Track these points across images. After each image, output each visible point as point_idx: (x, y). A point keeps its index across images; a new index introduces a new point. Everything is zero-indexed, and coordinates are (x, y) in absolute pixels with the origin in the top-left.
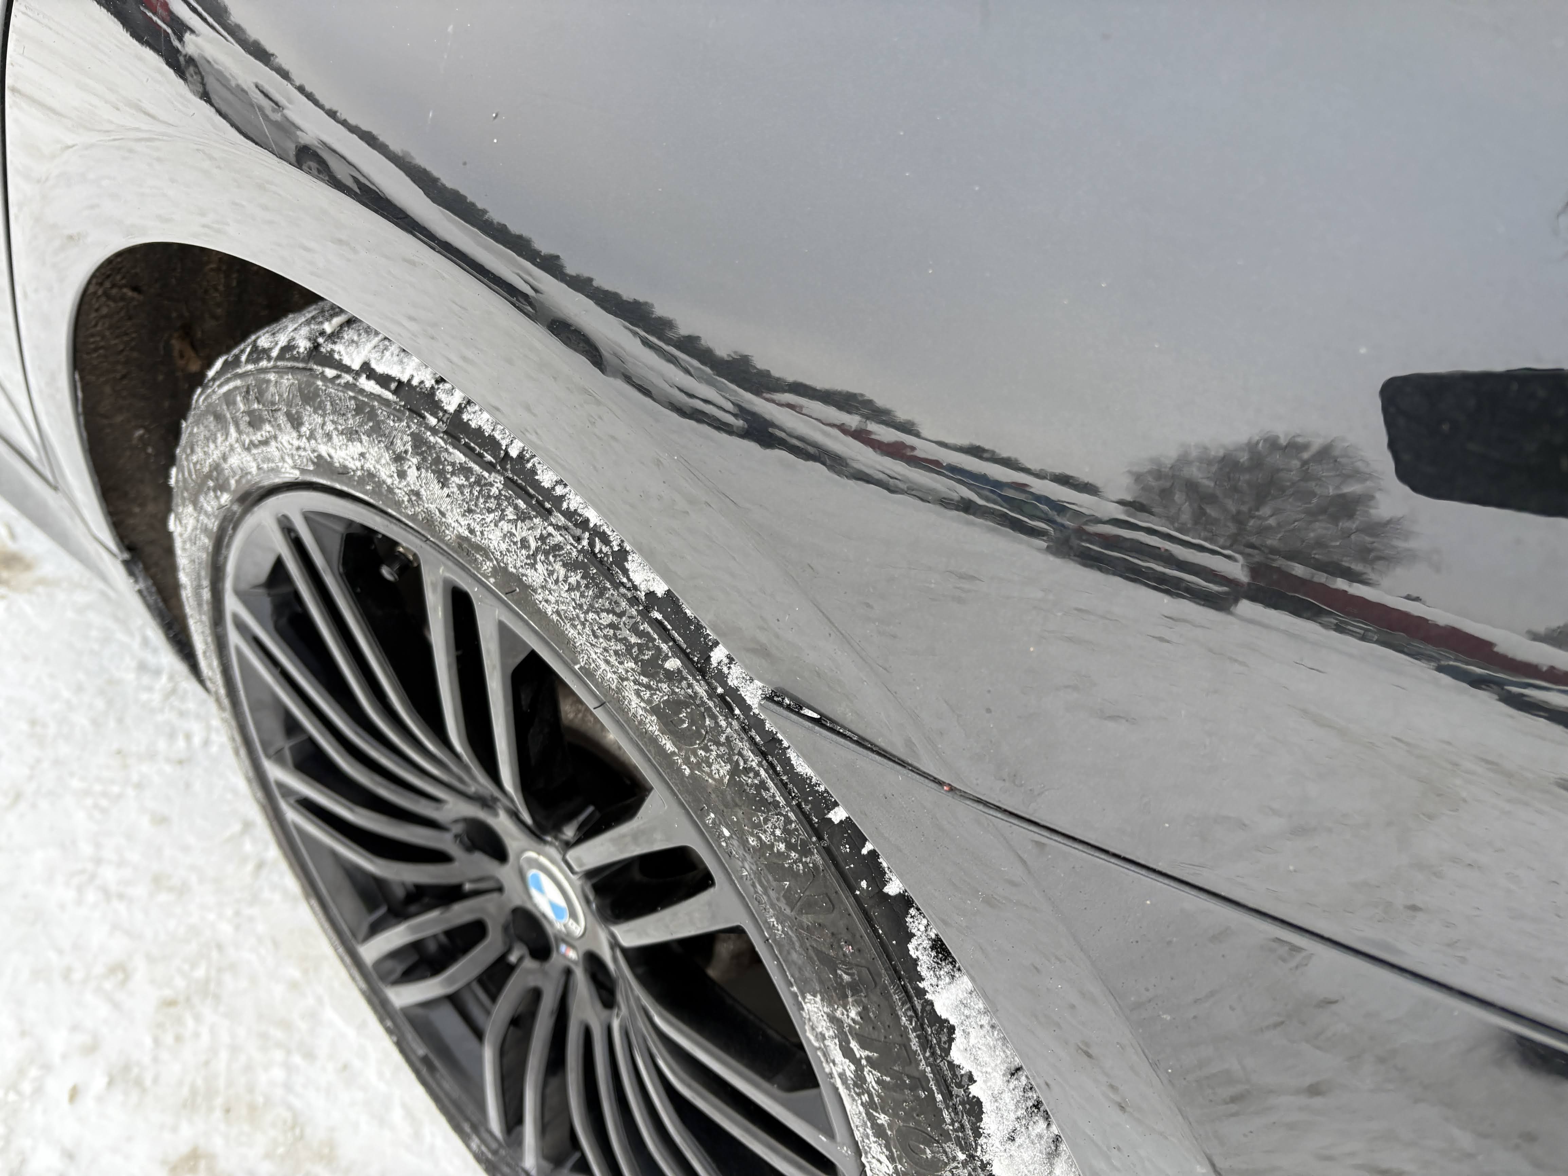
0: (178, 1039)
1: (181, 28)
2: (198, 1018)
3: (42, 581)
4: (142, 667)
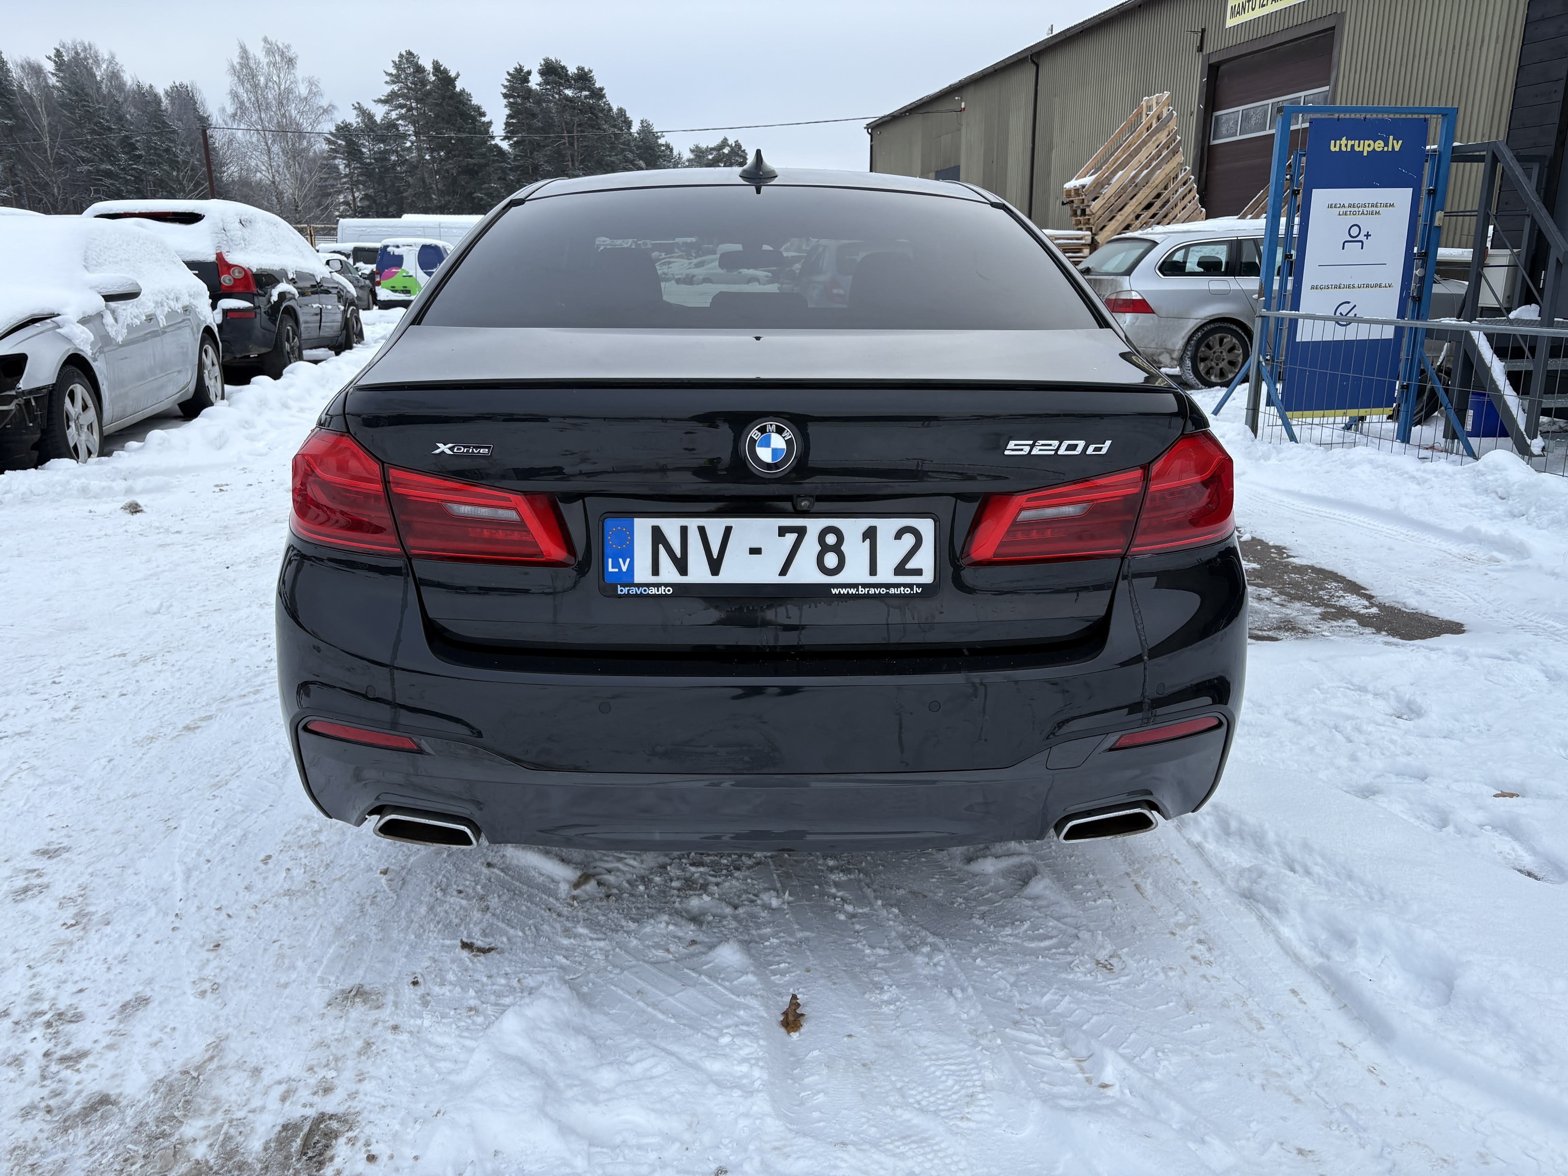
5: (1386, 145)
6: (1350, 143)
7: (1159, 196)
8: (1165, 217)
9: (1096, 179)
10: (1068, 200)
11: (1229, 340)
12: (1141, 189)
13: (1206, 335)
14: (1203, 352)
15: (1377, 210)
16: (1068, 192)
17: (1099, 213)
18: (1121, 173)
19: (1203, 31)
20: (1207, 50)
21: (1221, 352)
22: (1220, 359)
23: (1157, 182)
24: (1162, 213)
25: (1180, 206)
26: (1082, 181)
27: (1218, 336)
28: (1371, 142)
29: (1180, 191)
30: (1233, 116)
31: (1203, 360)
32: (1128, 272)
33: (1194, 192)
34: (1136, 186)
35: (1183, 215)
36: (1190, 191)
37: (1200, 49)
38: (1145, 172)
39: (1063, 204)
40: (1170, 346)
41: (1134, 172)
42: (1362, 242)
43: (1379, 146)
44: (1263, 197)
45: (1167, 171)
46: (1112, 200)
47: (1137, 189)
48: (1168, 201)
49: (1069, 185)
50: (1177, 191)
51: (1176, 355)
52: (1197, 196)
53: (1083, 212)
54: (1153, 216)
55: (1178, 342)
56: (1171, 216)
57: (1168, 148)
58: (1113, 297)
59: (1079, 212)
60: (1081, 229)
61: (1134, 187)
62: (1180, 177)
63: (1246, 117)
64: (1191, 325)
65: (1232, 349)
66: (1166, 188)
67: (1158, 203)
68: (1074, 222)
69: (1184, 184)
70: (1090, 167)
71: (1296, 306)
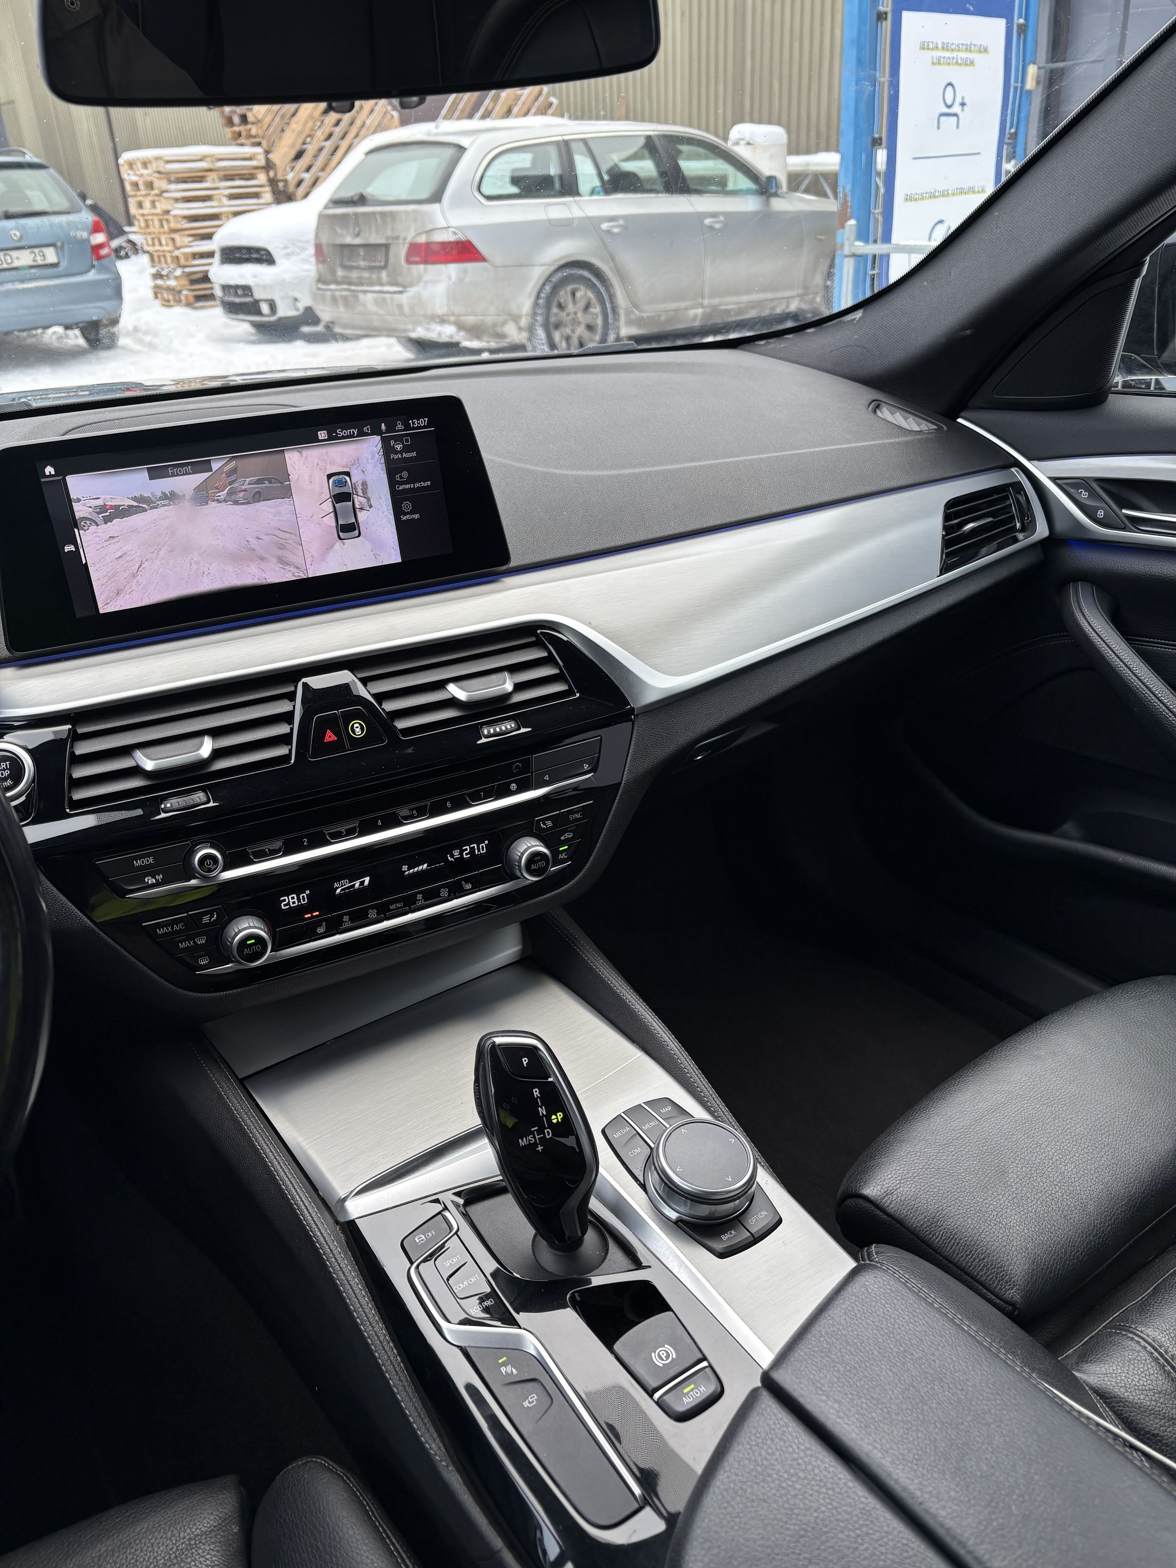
11: (583, 293)
13: (556, 288)
14: (556, 314)
15: (971, 56)
21: (575, 313)
22: (575, 322)
27: (570, 288)
31: (557, 326)
32: (436, 197)
40: (515, 311)
42: (956, 115)
51: (524, 322)
55: (525, 304)
58: (422, 239)
64: (537, 275)
65: (587, 307)
68: (229, 135)
71: (887, 237)
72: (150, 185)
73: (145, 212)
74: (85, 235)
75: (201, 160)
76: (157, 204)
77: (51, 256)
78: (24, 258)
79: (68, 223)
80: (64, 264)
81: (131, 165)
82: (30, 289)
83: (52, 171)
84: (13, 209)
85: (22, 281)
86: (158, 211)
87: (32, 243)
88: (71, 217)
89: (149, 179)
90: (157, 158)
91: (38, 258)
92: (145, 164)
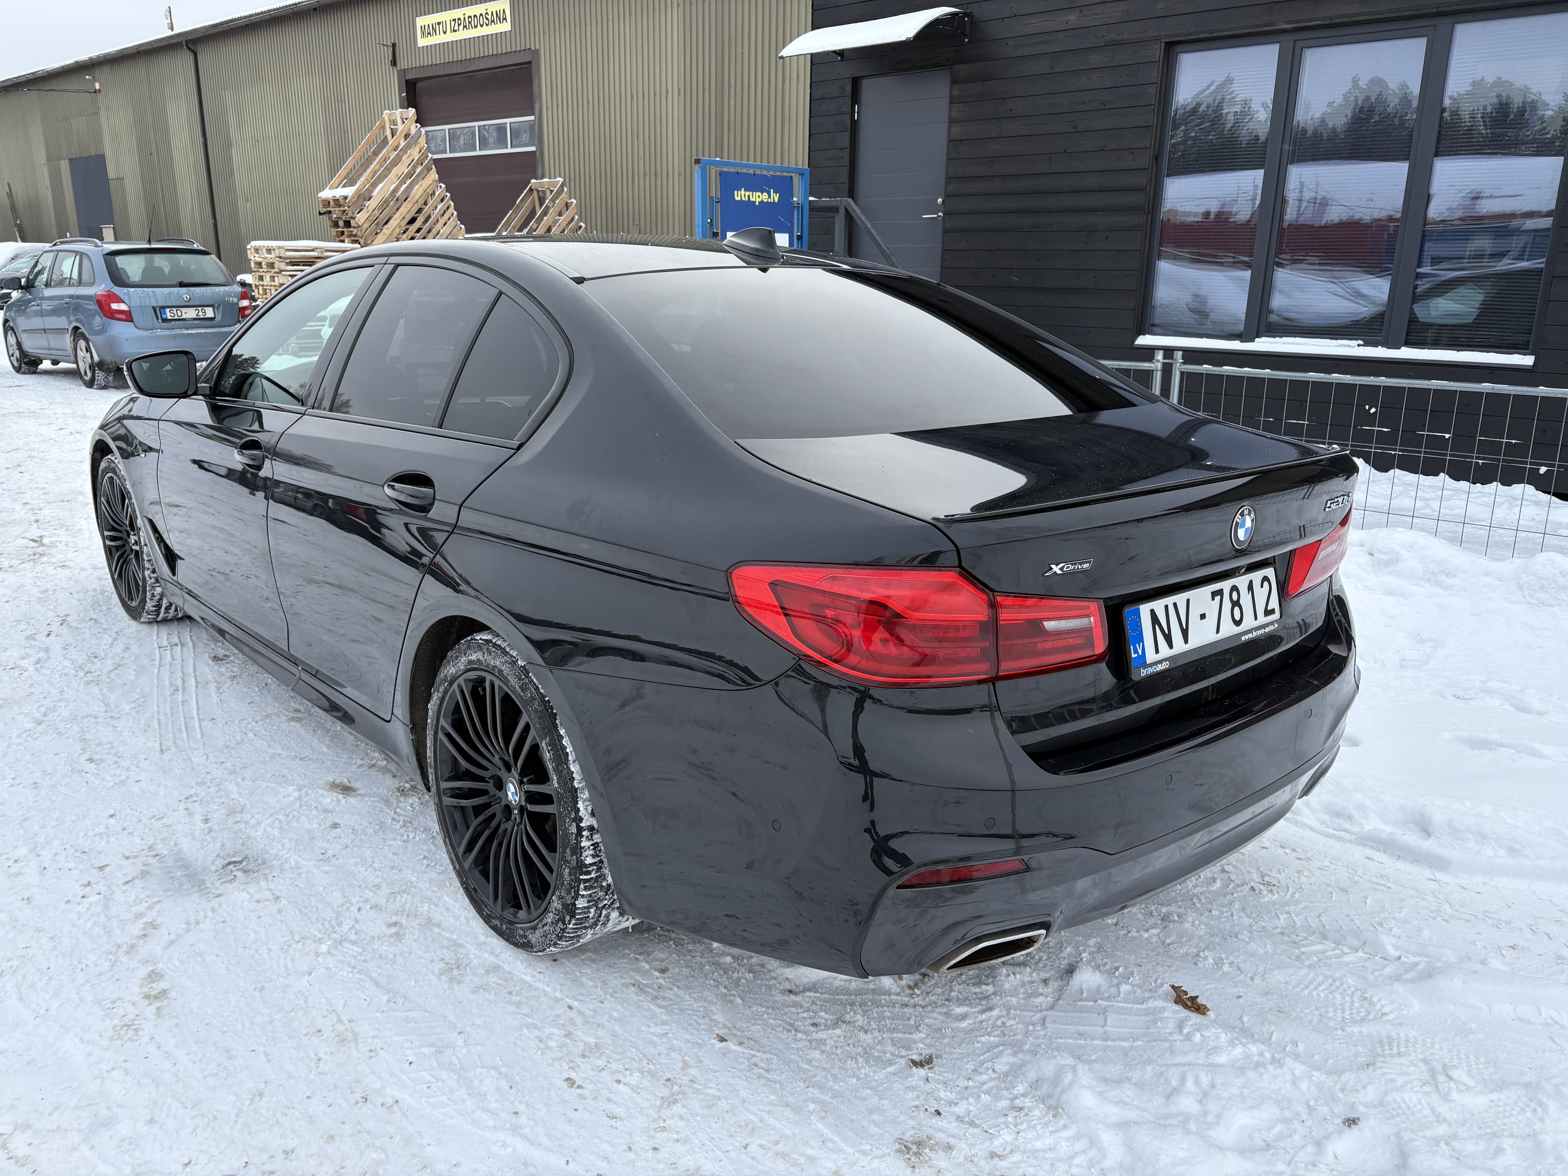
0: (395, 901)
1: (458, 585)
2: (402, 897)
3: (359, 795)
4: (393, 819)
5: (769, 197)
6: (747, 193)
7: (420, 211)
8: (429, 232)
9: (358, 190)
10: (324, 210)
12: (402, 204)
16: (326, 203)
17: (366, 226)
18: (380, 186)
19: (394, 46)
20: (402, 64)
23: (417, 197)
24: (426, 228)
25: (442, 222)
26: (339, 192)
28: (760, 194)
29: (439, 207)
30: (439, 134)
33: (452, 209)
34: (397, 199)
35: (445, 231)
36: (448, 208)
37: (394, 63)
38: (404, 186)
39: (320, 214)
41: (394, 186)
43: (764, 197)
44: (513, 217)
45: (424, 186)
46: (377, 213)
47: (399, 202)
48: (429, 217)
49: (327, 194)
50: (436, 207)
52: (455, 213)
53: (348, 224)
54: (418, 231)
56: (434, 231)
57: (422, 164)
59: (341, 223)
60: (343, 241)
61: (395, 200)
62: (437, 194)
63: (453, 135)
66: (425, 204)
67: (421, 219)
68: (334, 233)
69: (442, 201)
70: (342, 177)
72: (271, 265)
73: (265, 283)
74: (235, 300)
75: (313, 250)
76: (276, 279)
77: (209, 312)
78: (190, 313)
79: (224, 292)
80: (219, 318)
81: (257, 250)
82: (191, 334)
83: (213, 256)
84: (186, 281)
85: (187, 329)
86: (276, 283)
87: (197, 304)
88: (227, 288)
89: (271, 261)
90: (279, 248)
91: (200, 313)
92: (269, 251)
